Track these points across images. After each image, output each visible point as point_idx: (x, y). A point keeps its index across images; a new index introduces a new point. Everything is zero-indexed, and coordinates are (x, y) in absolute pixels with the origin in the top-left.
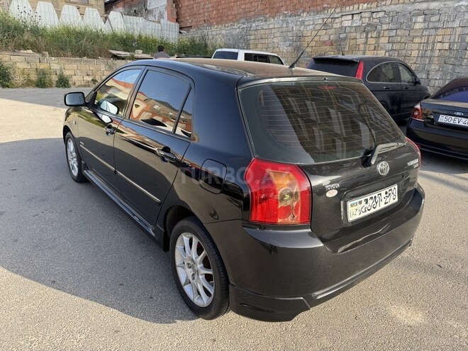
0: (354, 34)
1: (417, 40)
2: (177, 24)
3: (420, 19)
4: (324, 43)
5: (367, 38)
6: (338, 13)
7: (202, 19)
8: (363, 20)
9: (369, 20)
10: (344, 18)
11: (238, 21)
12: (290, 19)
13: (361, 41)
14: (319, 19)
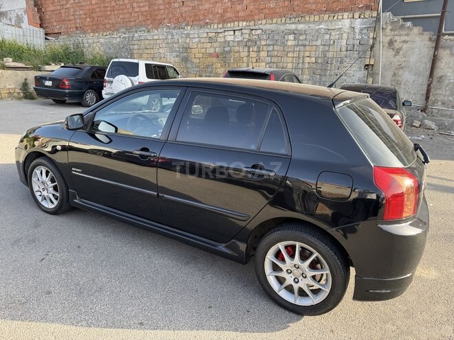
0: (237, 48)
1: (290, 55)
3: (291, 37)
4: (210, 55)
5: (249, 51)
6: (221, 29)
7: (73, 26)
8: (245, 36)
9: (250, 36)
10: (226, 33)
12: (174, 32)
13: (244, 54)
14: (203, 32)
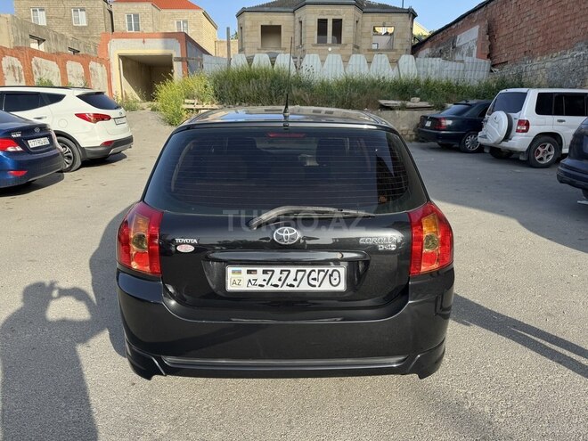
2: (488, 62)
7: (522, 50)
11: (572, 48)
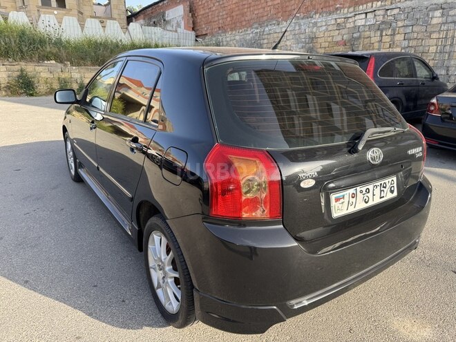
0: (368, 33)
1: (434, 36)
2: (193, 33)
3: (438, 13)
4: (337, 43)
5: (381, 36)
6: (351, 13)
7: (217, 26)
8: (378, 18)
9: (384, 17)
10: (357, 17)
11: (251, 26)
12: (302, 22)
13: (375, 39)
14: (331, 19)
